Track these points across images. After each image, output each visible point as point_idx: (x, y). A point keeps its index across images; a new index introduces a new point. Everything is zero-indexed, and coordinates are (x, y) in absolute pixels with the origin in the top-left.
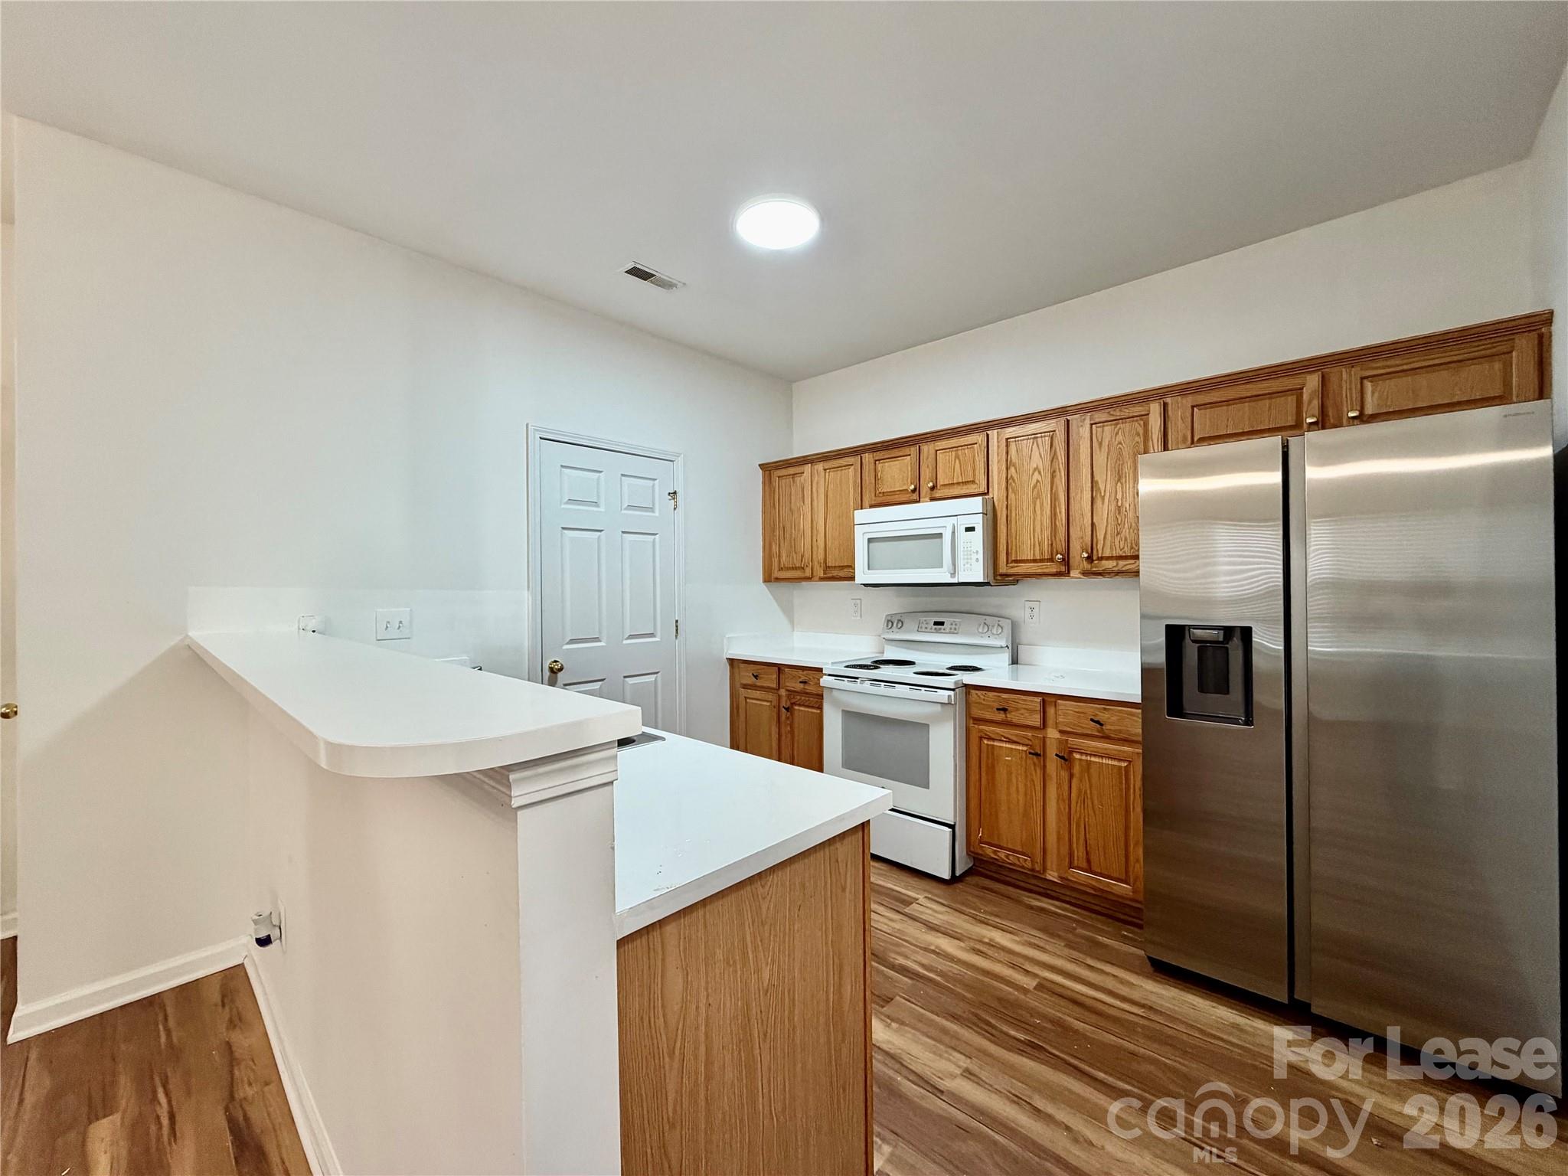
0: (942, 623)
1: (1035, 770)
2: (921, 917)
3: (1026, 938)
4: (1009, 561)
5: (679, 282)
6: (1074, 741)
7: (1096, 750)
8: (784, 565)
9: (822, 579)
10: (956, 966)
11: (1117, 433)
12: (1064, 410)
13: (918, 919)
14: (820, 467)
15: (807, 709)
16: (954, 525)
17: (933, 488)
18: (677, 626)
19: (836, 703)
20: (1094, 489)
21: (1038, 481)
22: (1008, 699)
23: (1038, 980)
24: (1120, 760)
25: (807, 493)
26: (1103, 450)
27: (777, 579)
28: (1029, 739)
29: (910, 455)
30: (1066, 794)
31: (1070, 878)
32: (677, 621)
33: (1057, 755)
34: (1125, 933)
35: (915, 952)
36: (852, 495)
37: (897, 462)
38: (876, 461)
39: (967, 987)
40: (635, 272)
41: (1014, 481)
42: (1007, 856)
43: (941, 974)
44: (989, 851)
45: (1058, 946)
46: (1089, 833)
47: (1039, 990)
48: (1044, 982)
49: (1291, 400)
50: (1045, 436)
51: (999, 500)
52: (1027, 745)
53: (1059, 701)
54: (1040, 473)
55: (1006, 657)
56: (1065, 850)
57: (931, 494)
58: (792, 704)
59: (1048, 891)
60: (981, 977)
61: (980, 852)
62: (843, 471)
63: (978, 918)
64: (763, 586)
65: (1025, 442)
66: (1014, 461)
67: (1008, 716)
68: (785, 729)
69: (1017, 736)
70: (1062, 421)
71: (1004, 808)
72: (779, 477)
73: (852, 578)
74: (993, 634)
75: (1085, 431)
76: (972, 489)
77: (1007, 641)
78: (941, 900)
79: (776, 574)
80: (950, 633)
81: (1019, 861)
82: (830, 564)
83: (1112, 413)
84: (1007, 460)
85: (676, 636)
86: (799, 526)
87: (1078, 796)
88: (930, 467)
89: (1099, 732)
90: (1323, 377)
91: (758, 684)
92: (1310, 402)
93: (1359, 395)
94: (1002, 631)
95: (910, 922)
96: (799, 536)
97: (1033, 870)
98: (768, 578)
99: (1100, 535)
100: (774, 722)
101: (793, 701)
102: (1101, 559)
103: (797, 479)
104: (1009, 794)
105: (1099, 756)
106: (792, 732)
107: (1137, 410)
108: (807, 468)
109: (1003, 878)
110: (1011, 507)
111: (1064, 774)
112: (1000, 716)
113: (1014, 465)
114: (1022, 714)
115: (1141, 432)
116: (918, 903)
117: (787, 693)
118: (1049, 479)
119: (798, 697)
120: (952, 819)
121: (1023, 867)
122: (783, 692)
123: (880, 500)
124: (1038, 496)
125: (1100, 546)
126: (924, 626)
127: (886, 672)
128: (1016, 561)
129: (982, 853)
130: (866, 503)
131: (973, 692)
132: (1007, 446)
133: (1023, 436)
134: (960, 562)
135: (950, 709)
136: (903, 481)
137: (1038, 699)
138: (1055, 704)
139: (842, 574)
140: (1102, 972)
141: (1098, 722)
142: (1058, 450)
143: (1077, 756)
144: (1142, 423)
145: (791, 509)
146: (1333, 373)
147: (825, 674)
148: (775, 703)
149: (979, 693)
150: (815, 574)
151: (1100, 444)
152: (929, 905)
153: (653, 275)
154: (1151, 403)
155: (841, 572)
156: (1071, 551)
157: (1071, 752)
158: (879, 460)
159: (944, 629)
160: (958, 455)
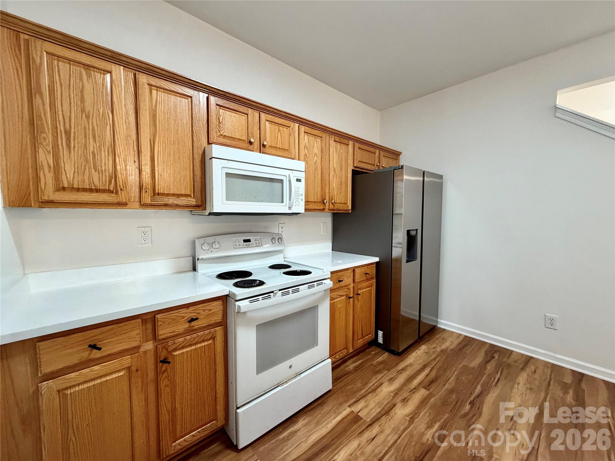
0: (249, 241)
8: (71, 186)
11: (341, 149)
16: (290, 175)
21: (316, 161)
26: (337, 154)
27: (49, 204)
28: (346, 292)
29: (247, 114)
31: (357, 346)
37: (237, 115)
41: (307, 157)
46: (362, 323)
49: (374, 156)
50: (319, 138)
53: (356, 270)
54: (317, 156)
58: (170, 353)
65: (311, 137)
66: (307, 146)
67: (341, 284)
75: (332, 143)
76: (286, 154)
80: (257, 246)
82: (161, 191)
83: (340, 139)
84: (304, 144)
87: (360, 308)
89: (366, 278)
90: (379, 152)
92: (377, 159)
94: (282, 241)
99: (336, 193)
101: (172, 348)
104: (339, 324)
105: (366, 288)
107: (346, 141)
113: (307, 149)
114: (345, 281)
119: (182, 340)
123: (221, 141)
124: (316, 169)
125: (336, 198)
126: (237, 244)
128: (308, 202)
132: (304, 136)
133: (311, 134)
134: (293, 201)
136: (242, 132)
137: (350, 271)
141: (368, 274)
142: (323, 148)
151: (336, 151)
154: (350, 141)
159: (252, 244)
160: (280, 130)
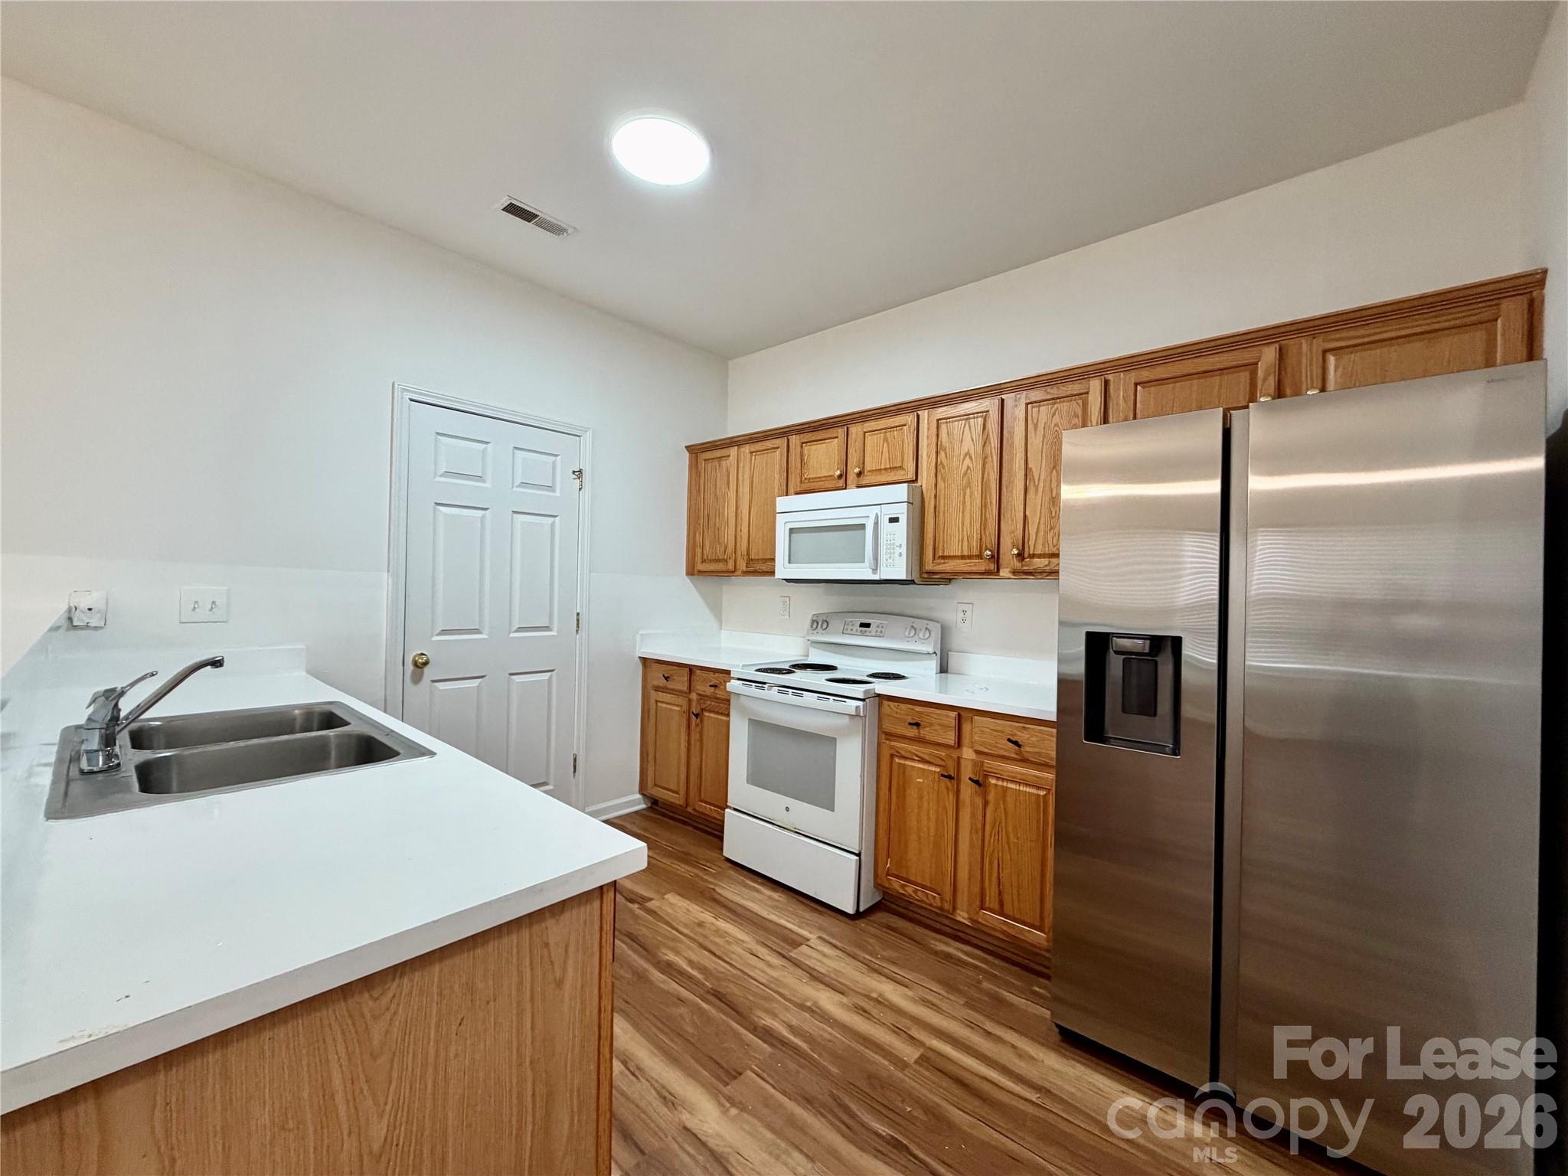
0: (868, 625)
1: (948, 794)
2: (807, 962)
3: (922, 992)
4: (937, 556)
5: (569, 226)
6: (991, 764)
7: (1014, 775)
8: (707, 557)
9: (746, 573)
10: (830, 1030)
11: (1054, 414)
12: (998, 387)
13: (803, 966)
14: (746, 449)
15: (716, 716)
16: (877, 514)
17: (859, 474)
18: (578, 620)
19: (743, 711)
20: (1028, 477)
21: (968, 467)
22: (921, 713)
23: (922, 1050)
24: (1038, 788)
25: (733, 479)
26: (1038, 432)
27: (700, 572)
28: (941, 759)
29: (837, 437)
30: (980, 826)
31: (980, 920)
32: (578, 614)
33: (970, 779)
34: (1037, 989)
35: (787, 1009)
36: (777, 479)
37: (824, 445)
38: (803, 443)
39: (835, 1056)
40: (512, 209)
41: (944, 468)
42: (916, 891)
43: (810, 1039)
44: (896, 885)
45: (955, 1004)
46: (1003, 871)
47: (921, 1065)
48: (930, 1054)
49: (1244, 376)
50: (977, 417)
51: (927, 490)
52: (940, 766)
53: (975, 717)
54: (971, 458)
55: (933, 664)
56: (977, 890)
57: (858, 481)
58: (702, 710)
59: (957, 934)
60: (854, 1045)
61: (887, 885)
62: (769, 455)
63: (873, 965)
64: (687, 580)
65: (956, 423)
66: (944, 444)
67: (922, 732)
68: (695, 736)
69: (930, 754)
70: (996, 401)
71: (913, 837)
72: (705, 460)
73: (772, 573)
74: (919, 638)
75: (1020, 413)
76: (899, 475)
77: (934, 647)
78: (834, 941)
79: (700, 567)
80: (876, 636)
81: (928, 898)
82: (753, 556)
83: (1048, 390)
84: (937, 445)
85: (577, 631)
86: (723, 515)
87: (993, 827)
88: (858, 452)
89: (1017, 754)
90: (1280, 349)
91: (670, 687)
92: (1264, 380)
93: (1320, 371)
94: (930, 636)
95: (792, 968)
96: (723, 524)
97: (941, 909)
98: (691, 571)
99: (1032, 530)
100: (684, 729)
101: (703, 706)
102: (1032, 556)
103: (724, 463)
104: (919, 822)
105: (1016, 782)
106: (701, 740)
107: (1076, 388)
108: (734, 451)
109: (911, 914)
110: (939, 497)
111: (979, 801)
112: (912, 732)
113: (945, 450)
114: (935, 730)
115: (1080, 413)
116: (807, 945)
117: (699, 697)
118: (979, 467)
119: (709, 703)
120: (857, 848)
121: (931, 905)
122: (694, 696)
123: (805, 486)
124: (969, 485)
125: (1032, 543)
126: (850, 627)
127: (800, 678)
128: (943, 557)
129: (890, 886)
130: (791, 489)
131: (886, 703)
132: (938, 428)
133: (955, 417)
134: (883, 556)
135: (859, 722)
136: (829, 466)
137: (954, 714)
138: (972, 721)
139: (764, 568)
140: (999, 1040)
141: (1016, 743)
142: (991, 434)
143: (993, 781)
144: (1080, 402)
145: (715, 495)
146: (1291, 344)
147: (734, 678)
148: (685, 707)
149: (891, 704)
150: (738, 568)
151: (1036, 426)
152: (820, 948)
153: (536, 216)
154: (1091, 379)
155: (761, 567)
156: (1001, 547)
157: (986, 776)
158: (806, 443)
159: (870, 632)
160: (887, 438)
